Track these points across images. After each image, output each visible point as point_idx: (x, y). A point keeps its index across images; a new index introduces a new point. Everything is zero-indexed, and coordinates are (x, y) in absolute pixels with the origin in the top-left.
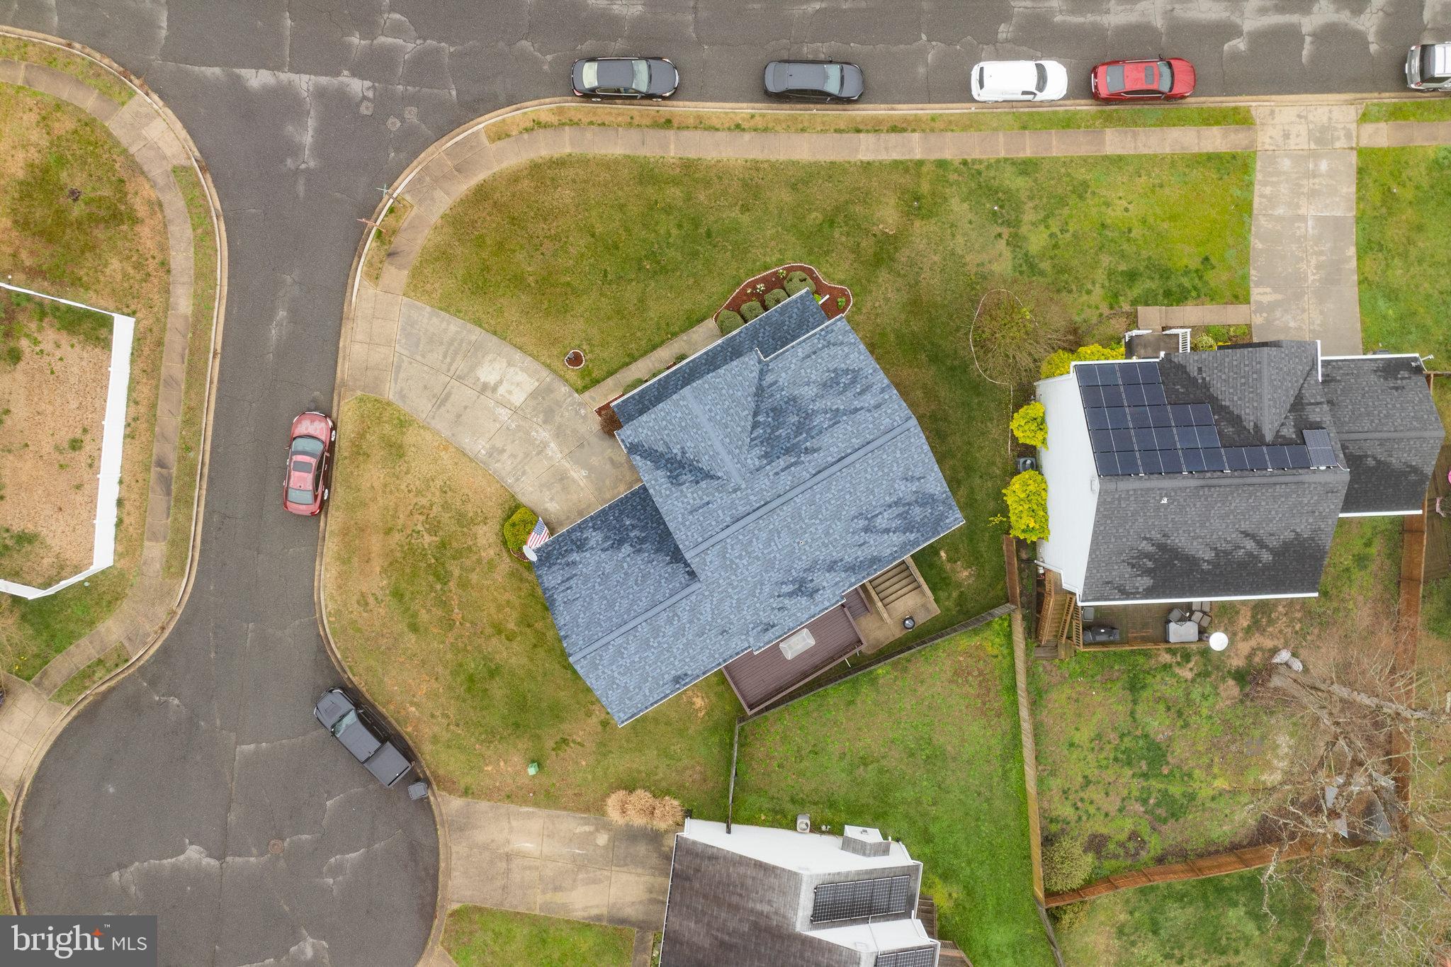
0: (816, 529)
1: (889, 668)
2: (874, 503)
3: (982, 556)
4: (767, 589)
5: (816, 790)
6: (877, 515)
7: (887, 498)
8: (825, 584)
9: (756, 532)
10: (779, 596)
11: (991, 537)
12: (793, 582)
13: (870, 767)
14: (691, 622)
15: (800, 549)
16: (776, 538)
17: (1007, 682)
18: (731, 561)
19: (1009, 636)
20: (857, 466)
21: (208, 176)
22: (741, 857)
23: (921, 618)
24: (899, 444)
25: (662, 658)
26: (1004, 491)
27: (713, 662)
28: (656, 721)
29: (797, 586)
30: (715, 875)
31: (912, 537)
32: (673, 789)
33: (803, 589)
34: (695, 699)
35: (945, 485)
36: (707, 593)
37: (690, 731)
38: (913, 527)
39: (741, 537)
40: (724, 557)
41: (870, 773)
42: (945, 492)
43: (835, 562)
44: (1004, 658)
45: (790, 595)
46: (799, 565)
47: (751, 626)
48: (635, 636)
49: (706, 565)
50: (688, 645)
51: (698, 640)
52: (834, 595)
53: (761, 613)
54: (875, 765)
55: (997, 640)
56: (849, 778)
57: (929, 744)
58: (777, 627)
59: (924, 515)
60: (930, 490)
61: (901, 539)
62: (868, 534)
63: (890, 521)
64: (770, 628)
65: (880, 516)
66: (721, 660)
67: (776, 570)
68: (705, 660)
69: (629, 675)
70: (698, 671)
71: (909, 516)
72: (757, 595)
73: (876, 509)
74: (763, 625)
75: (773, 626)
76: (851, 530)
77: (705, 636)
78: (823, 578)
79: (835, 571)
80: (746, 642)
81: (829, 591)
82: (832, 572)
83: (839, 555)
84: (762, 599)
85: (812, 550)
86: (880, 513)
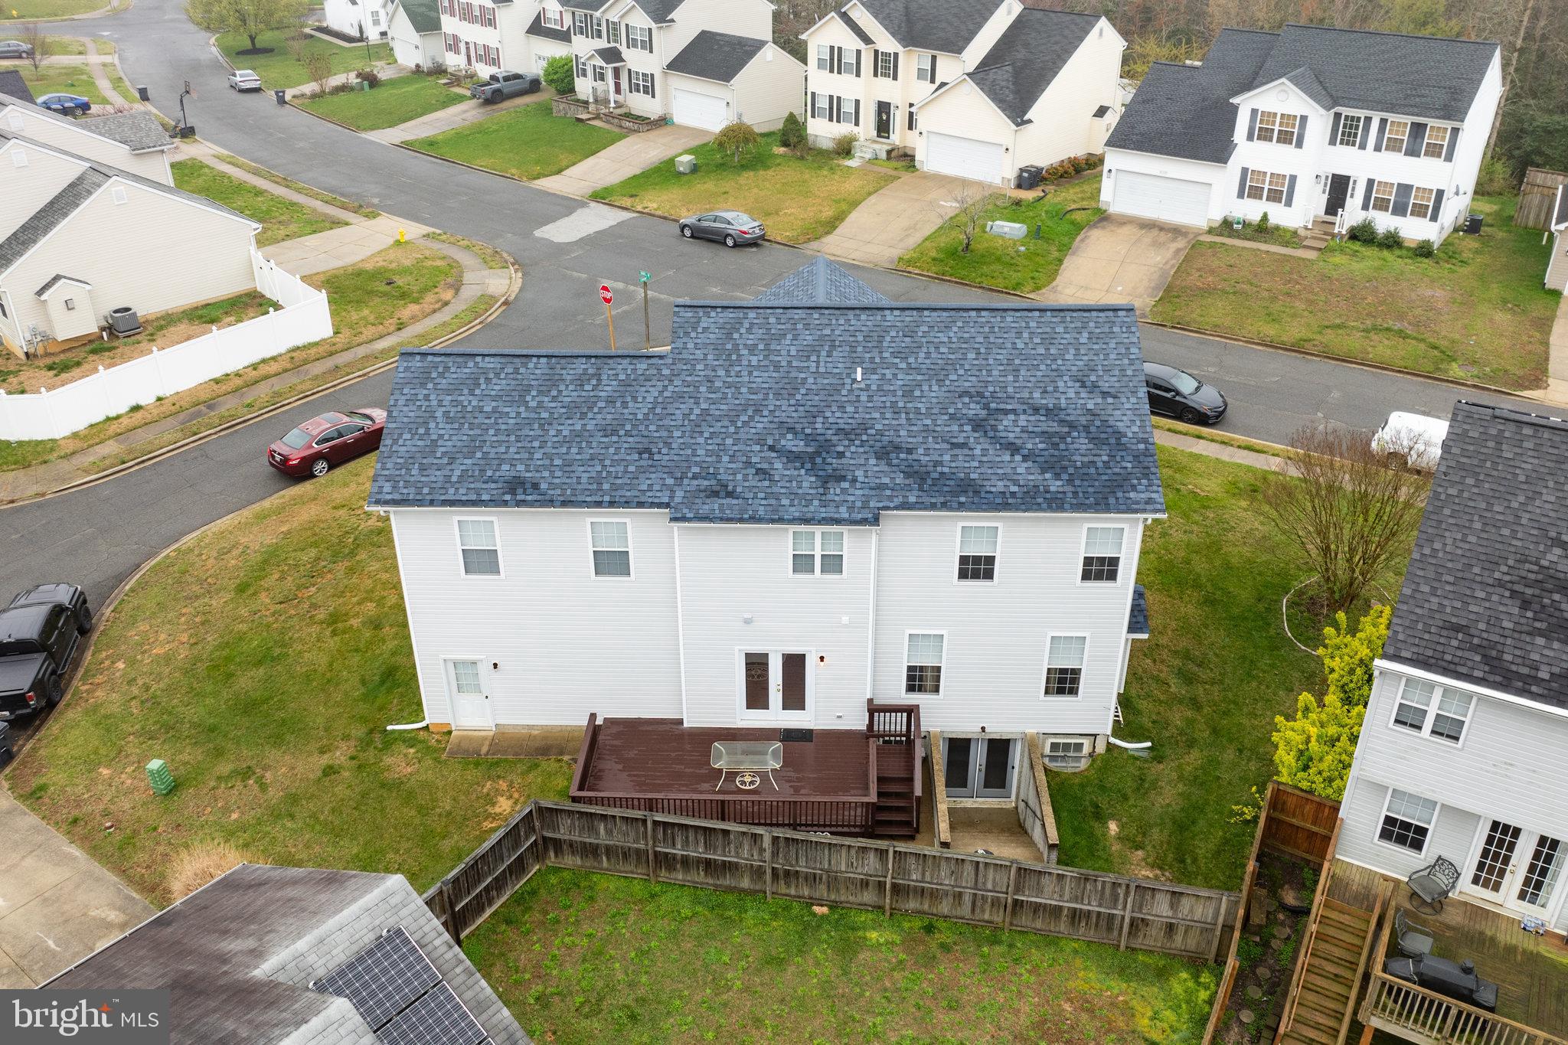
0: (895, 375)
2: (1010, 390)
4: (760, 424)
6: (1006, 412)
7: (1037, 395)
8: (859, 473)
9: (800, 326)
10: (772, 448)
12: (809, 439)
14: (611, 401)
15: (852, 390)
16: (824, 353)
18: (736, 347)
20: (1009, 319)
21: (505, 306)
24: (1092, 324)
25: (526, 432)
27: (592, 492)
29: (811, 450)
31: (1055, 486)
33: (819, 460)
34: (502, 800)
36: (666, 372)
38: (1065, 468)
39: (772, 320)
40: (730, 334)
43: (898, 448)
45: (793, 457)
46: (833, 415)
47: (696, 470)
48: (516, 371)
49: (694, 329)
50: (577, 434)
51: (599, 437)
52: (865, 506)
53: (726, 459)
58: (735, 502)
59: (1091, 458)
60: (1118, 424)
61: (1031, 477)
62: (976, 435)
63: (1025, 435)
64: (722, 494)
65: (1012, 417)
66: (607, 498)
67: (792, 402)
68: (584, 480)
69: (456, 426)
70: (559, 492)
71: (1062, 446)
72: (739, 424)
73: (1009, 401)
74: (713, 482)
75: (730, 494)
76: (951, 411)
77: (615, 439)
78: (862, 461)
79: (889, 465)
80: (668, 493)
81: (860, 492)
82: (883, 462)
83: (910, 440)
84: (742, 436)
85: (870, 405)
86: (1013, 412)
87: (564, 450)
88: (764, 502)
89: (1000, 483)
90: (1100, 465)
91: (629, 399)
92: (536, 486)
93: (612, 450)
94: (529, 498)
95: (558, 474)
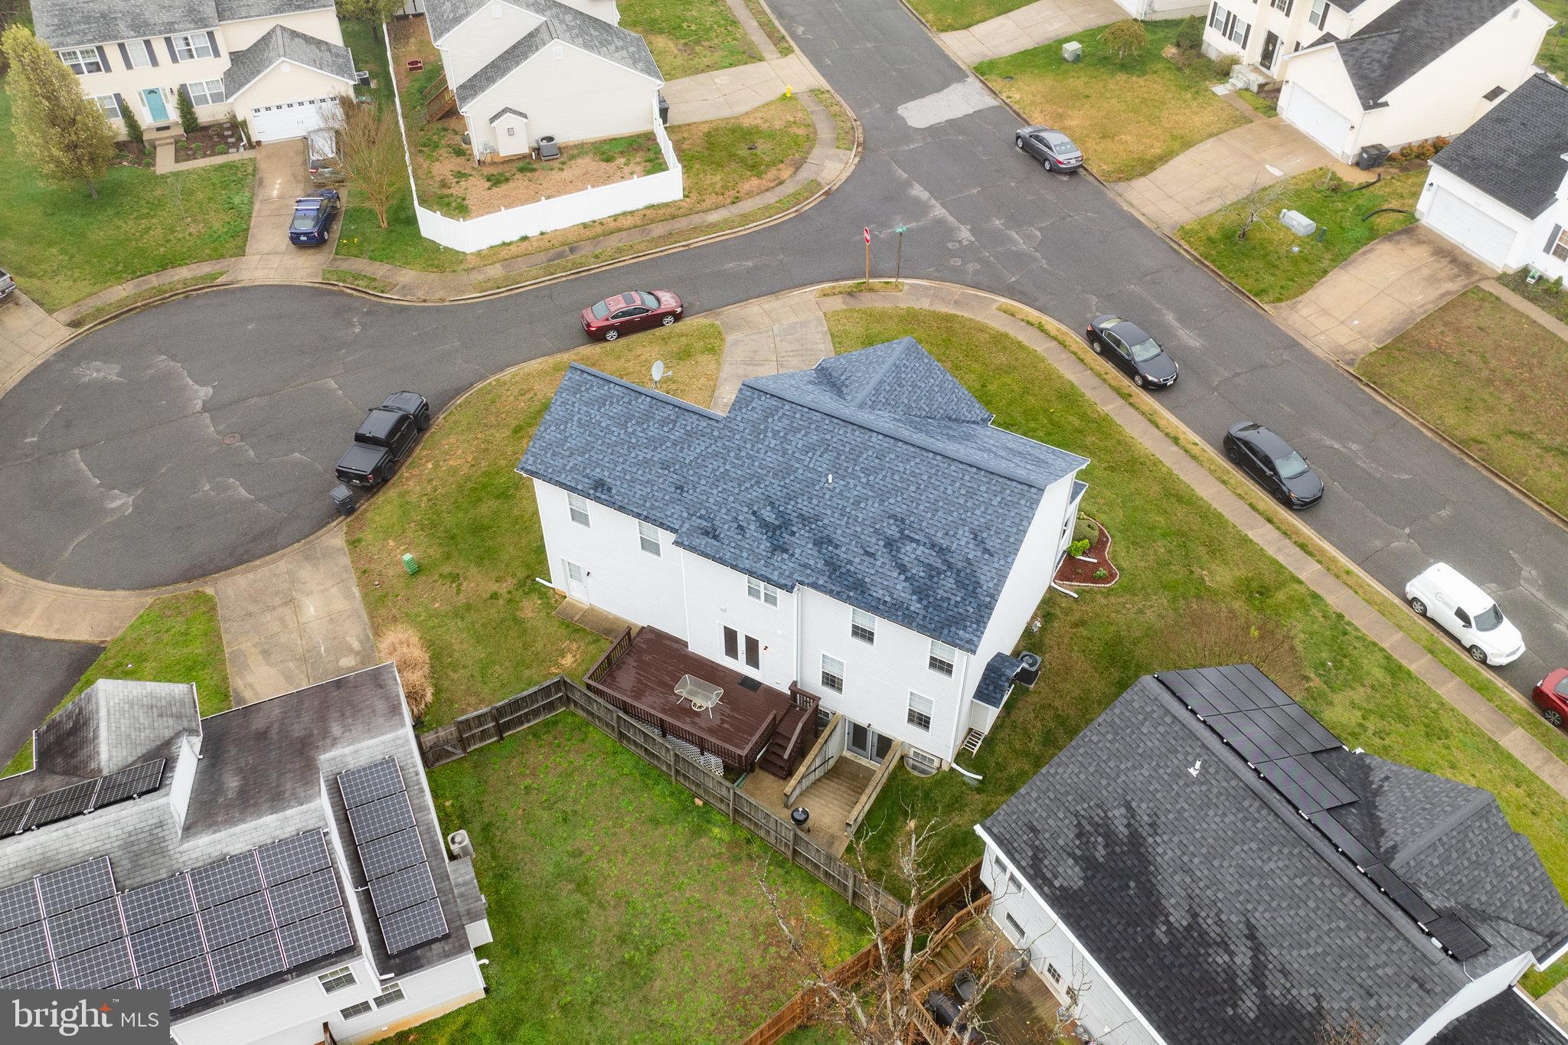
0: (855, 486)
1: (727, 838)
2: (924, 524)
5: (513, 847)
6: (913, 540)
7: (940, 534)
8: (798, 551)
9: (813, 426)
10: (754, 513)
12: (780, 514)
13: (578, 896)
14: (674, 444)
15: (822, 488)
16: (818, 453)
18: (766, 428)
20: (953, 468)
21: (823, 197)
24: (1008, 492)
25: (618, 449)
27: (639, 506)
29: (777, 523)
31: (915, 606)
32: (443, 695)
33: (778, 532)
34: (569, 656)
36: (716, 433)
38: (928, 596)
39: (798, 416)
40: (767, 418)
41: (568, 899)
43: (830, 542)
45: (764, 525)
46: (803, 503)
47: (703, 512)
48: (630, 402)
49: (747, 406)
50: (646, 461)
51: (657, 468)
52: (790, 576)
53: (724, 510)
54: (584, 901)
56: (549, 878)
57: (649, 953)
58: (716, 543)
59: (949, 595)
60: (982, 577)
61: (903, 595)
62: (884, 550)
63: (916, 562)
64: (711, 535)
65: (914, 545)
66: (645, 513)
67: (782, 483)
68: (637, 496)
69: (582, 430)
70: (620, 498)
71: (935, 580)
72: (743, 488)
73: (919, 532)
74: (710, 525)
75: (715, 537)
76: (877, 526)
77: (666, 472)
78: (803, 543)
79: (819, 552)
80: (680, 522)
81: (792, 565)
82: (817, 548)
83: (841, 538)
84: (740, 497)
85: (829, 503)
86: (918, 542)
87: (634, 470)
88: (732, 550)
89: (881, 592)
90: (953, 602)
91: (686, 446)
92: (609, 489)
93: (661, 480)
94: (603, 497)
95: (625, 486)
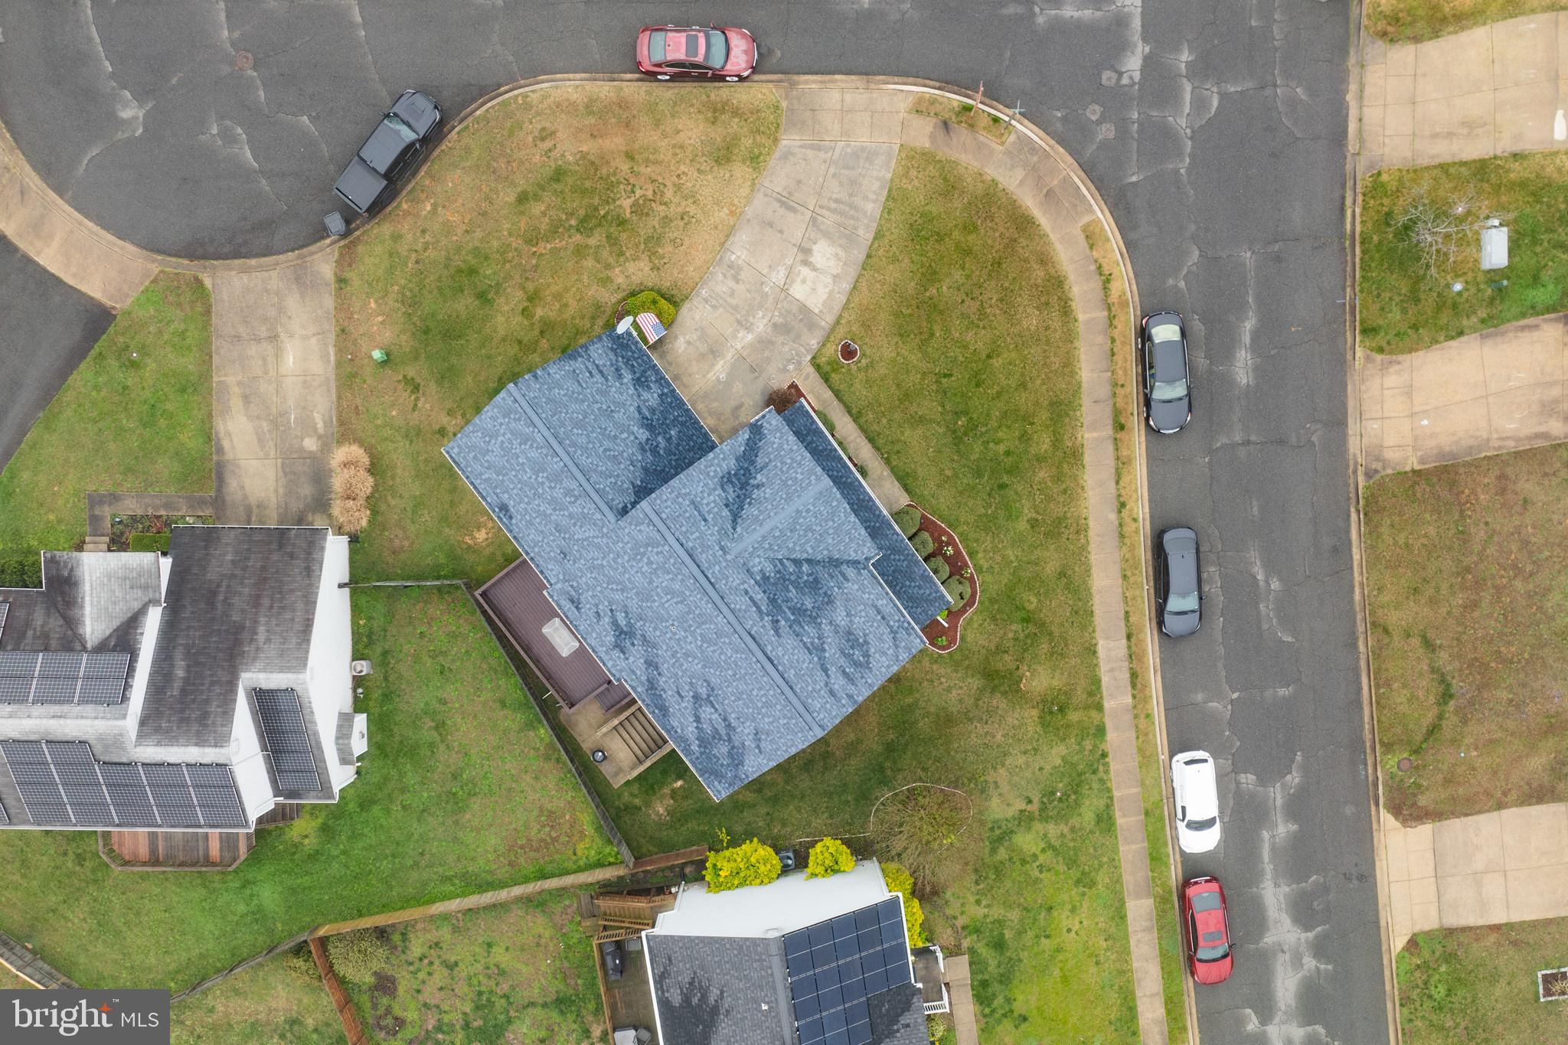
0: (691, 643)
1: (547, 740)
2: (726, 702)
3: (682, 825)
4: (618, 596)
5: (400, 677)
6: (713, 706)
7: (733, 715)
8: (631, 659)
9: (680, 577)
10: (611, 610)
11: (705, 833)
12: (628, 624)
13: (435, 734)
14: (571, 516)
15: (667, 627)
16: (675, 600)
17: (549, 868)
18: (644, 553)
19: (600, 864)
20: (765, 679)
22: (315, 603)
23: (606, 769)
24: (794, 721)
25: (527, 489)
26: (755, 839)
27: (529, 546)
28: (453, 490)
29: (624, 628)
30: (289, 576)
31: (695, 747)
32: (380, 518)
33: (623, 636)
34: (484, 531)
35: (755, 776)
36: (605, 530)
37: (447, 530)
38: (705, 747)
39: (672, 561)
40: (647, 545)
41: (427, 733)
42: (747, 777)
43: (657, 668)
44: (575, 862)
45: (615, 623)
46: (649, 628)
47: (575, 584)
48: (547, 456)
49: (636, 525)
50: (545, 514)
51: (552, 527)
52: (621, 671)
53: (590, 593)
54: (438, 738)
55: (593, 853)
56: (419, 711)
57: (469, 794)
58: (576, 613)
59: (722, 757)
60: (749, 762)
61: (691, 735)
62: (691, 699)
63: (708, 721)
64: (574, 605)
65: (712, 710)
66: (532, 555)
67: (640, 603)
68: (530, 538)
69: (502, 455)
70: (517, 531)
71: (716, 740)
72: (610, 587)
73: (720, 704)
74: (577, 596)
75: (577, 608)
76: (694, 680)
77: (557, 534)
78: (638, 656)
79: (646, 669)
80: (555, 580)
81: (623, 664)
82: (645, 665)
83: (665, 671)
84: (606, 592)
85: (667, 641)
86: (716, 710)
87: (534, 516)
88: (586, 626)
90: (722, 763)
91: (578, 525)
92: (511, 518)
93: (551, 538)
94: (504, 520)
95: (523, 523)
